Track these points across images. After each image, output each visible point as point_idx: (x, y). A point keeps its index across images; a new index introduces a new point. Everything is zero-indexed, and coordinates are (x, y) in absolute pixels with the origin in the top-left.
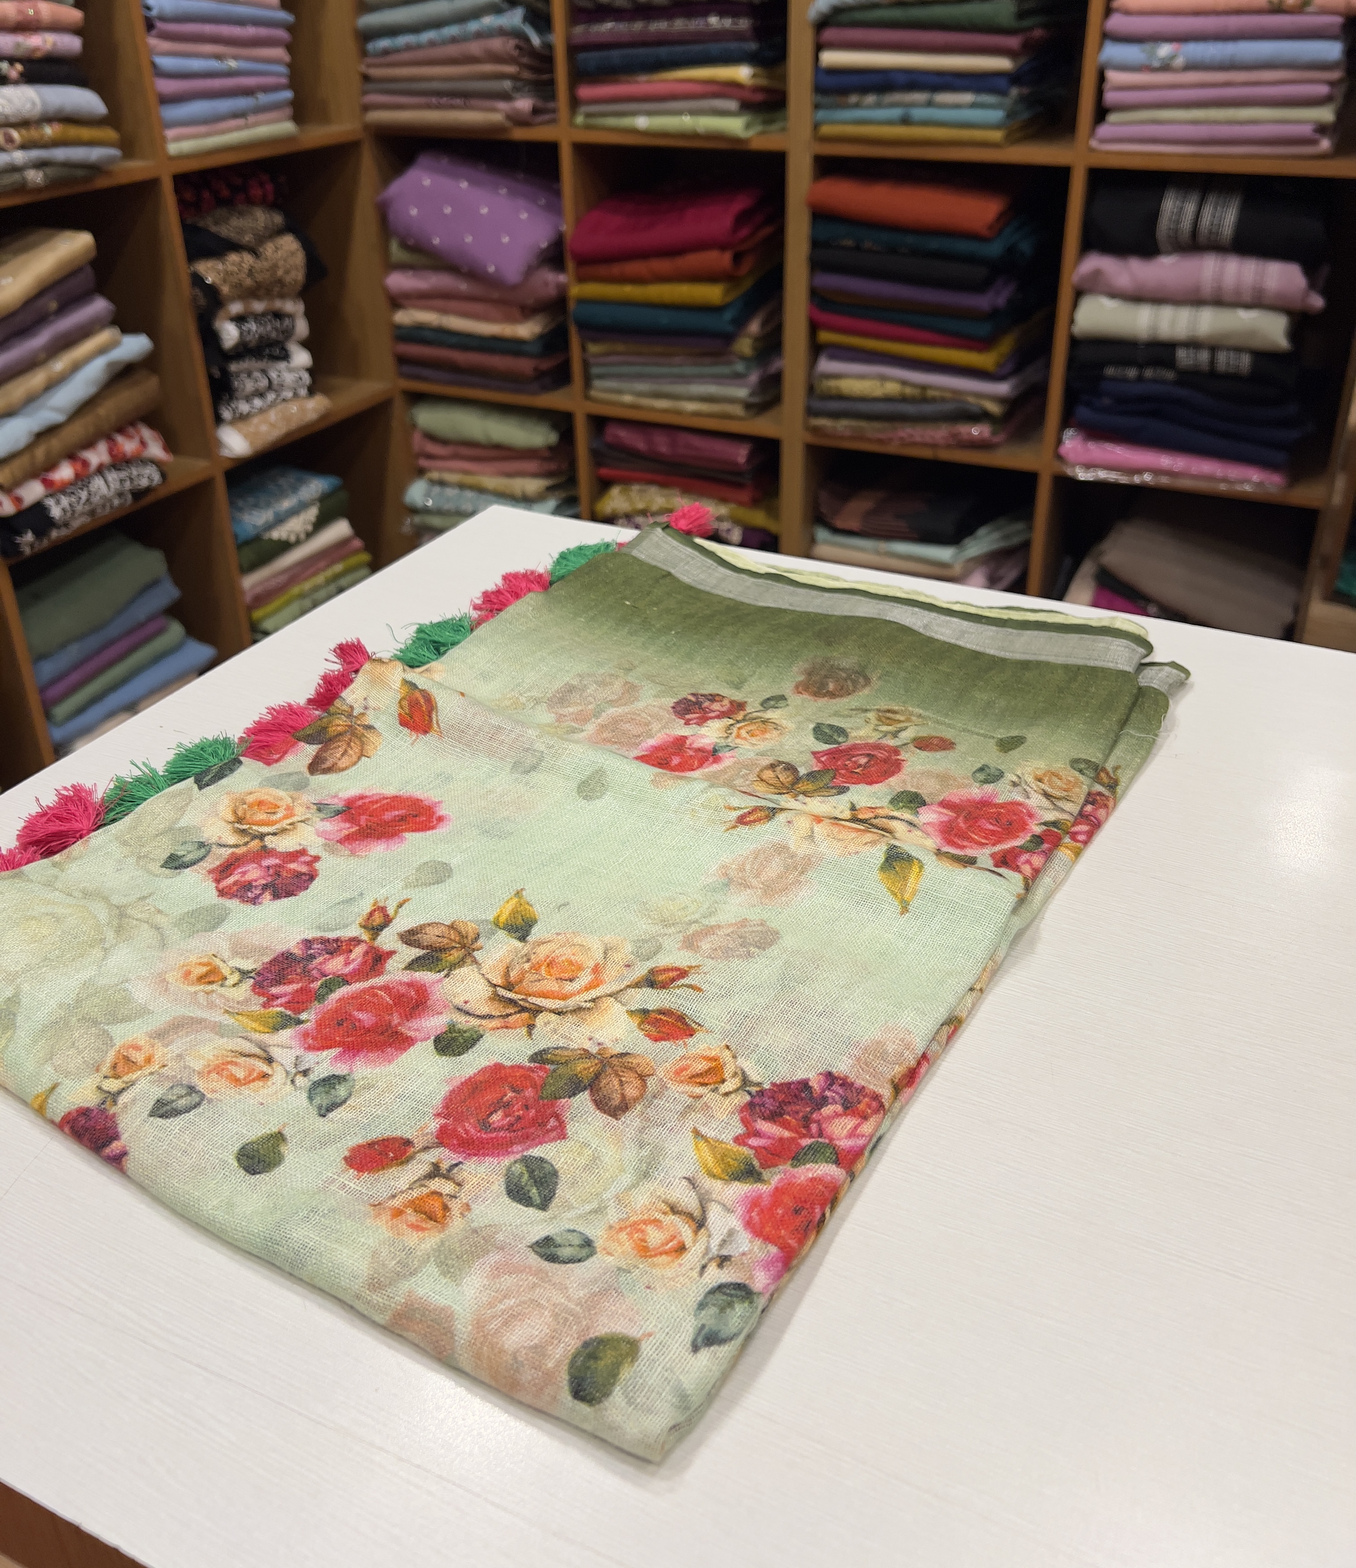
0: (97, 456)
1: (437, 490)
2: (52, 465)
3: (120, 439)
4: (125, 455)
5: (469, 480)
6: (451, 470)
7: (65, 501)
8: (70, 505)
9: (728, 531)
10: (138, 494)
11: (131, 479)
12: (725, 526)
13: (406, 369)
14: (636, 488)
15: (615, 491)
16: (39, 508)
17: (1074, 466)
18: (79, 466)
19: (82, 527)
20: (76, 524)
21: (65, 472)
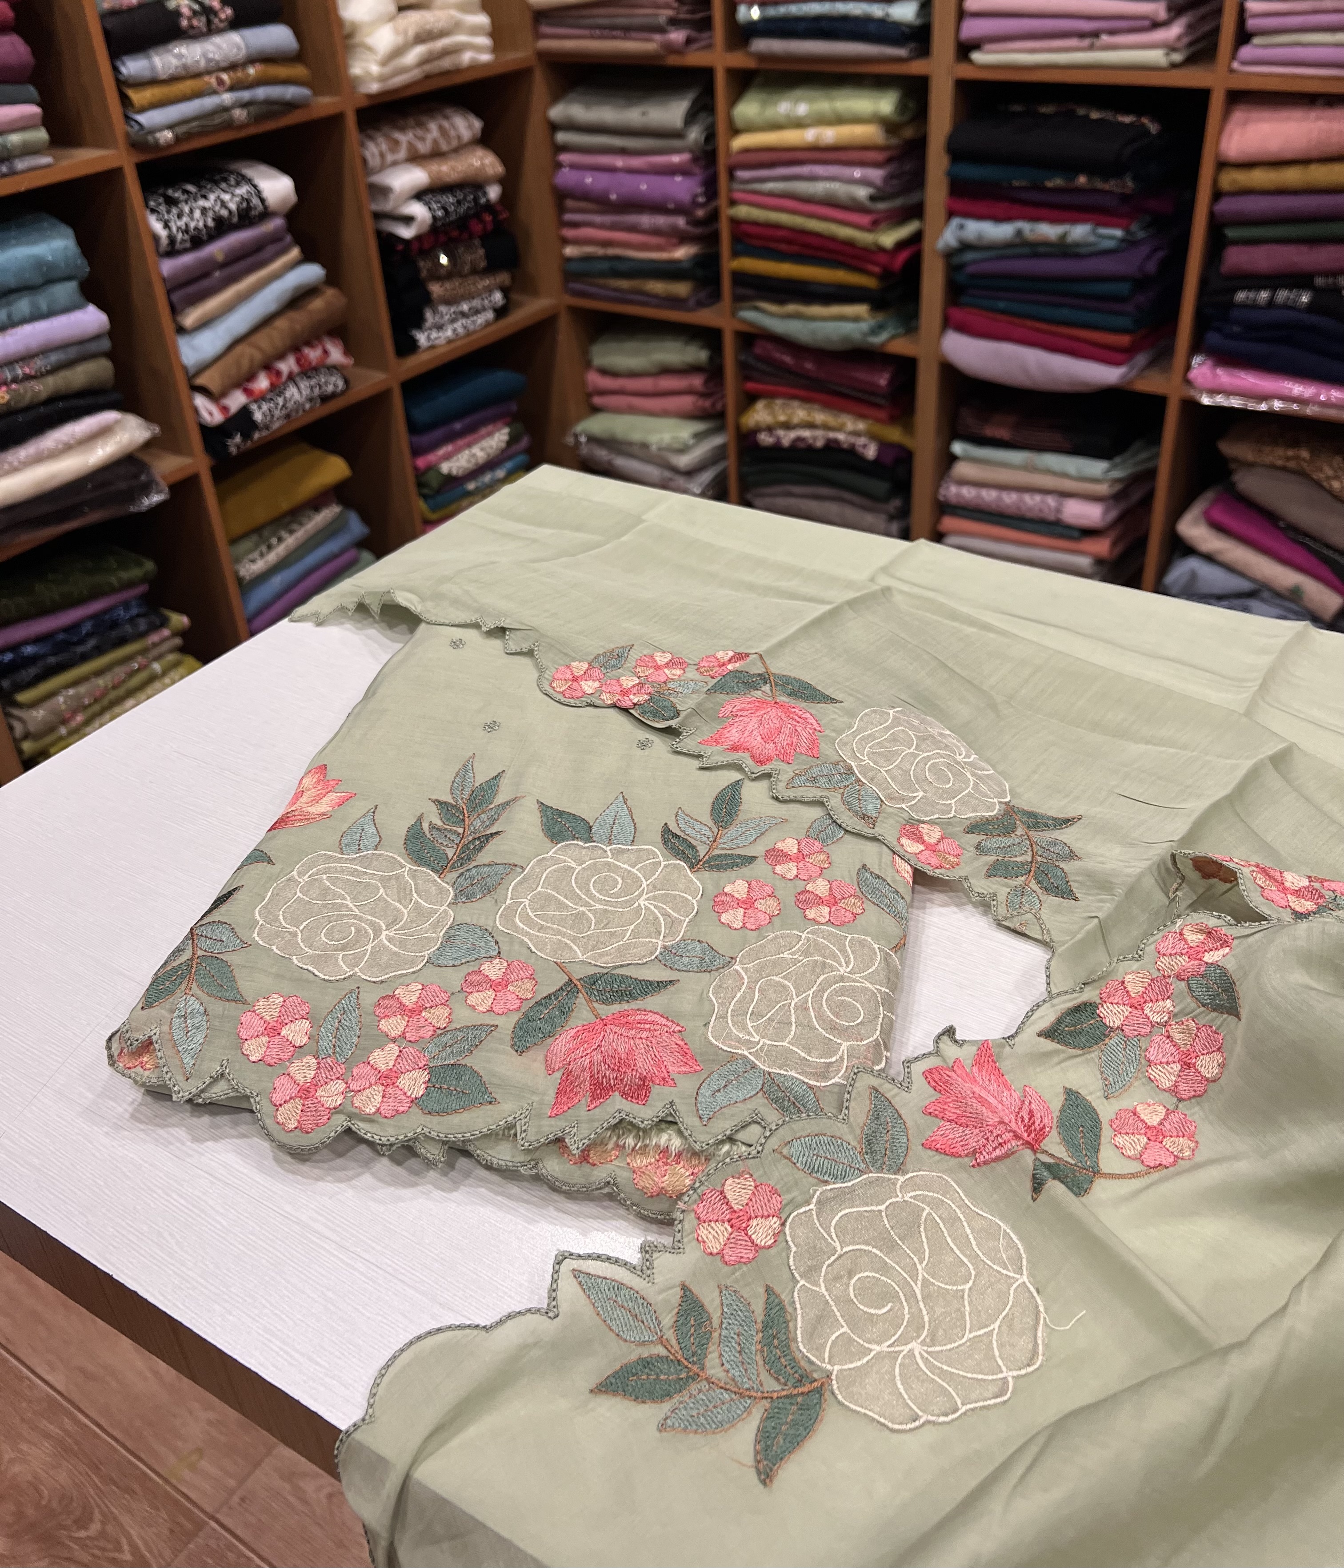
0: (287, 366)
2: (252, 376)
3: (306, 350)
4: (311, 364)
7: (265, 407)
8: (269, 410)
9: (865, 446)
10: (326, 399)
11: (320, 386)
12: (862, 441)
14: (779, 402)
15: (760, 405)
16: (244, 414)
17: (1201, 391)
18: (273, 376)
19: (280, 429)
20: (275, 426)
21: (263, 382)
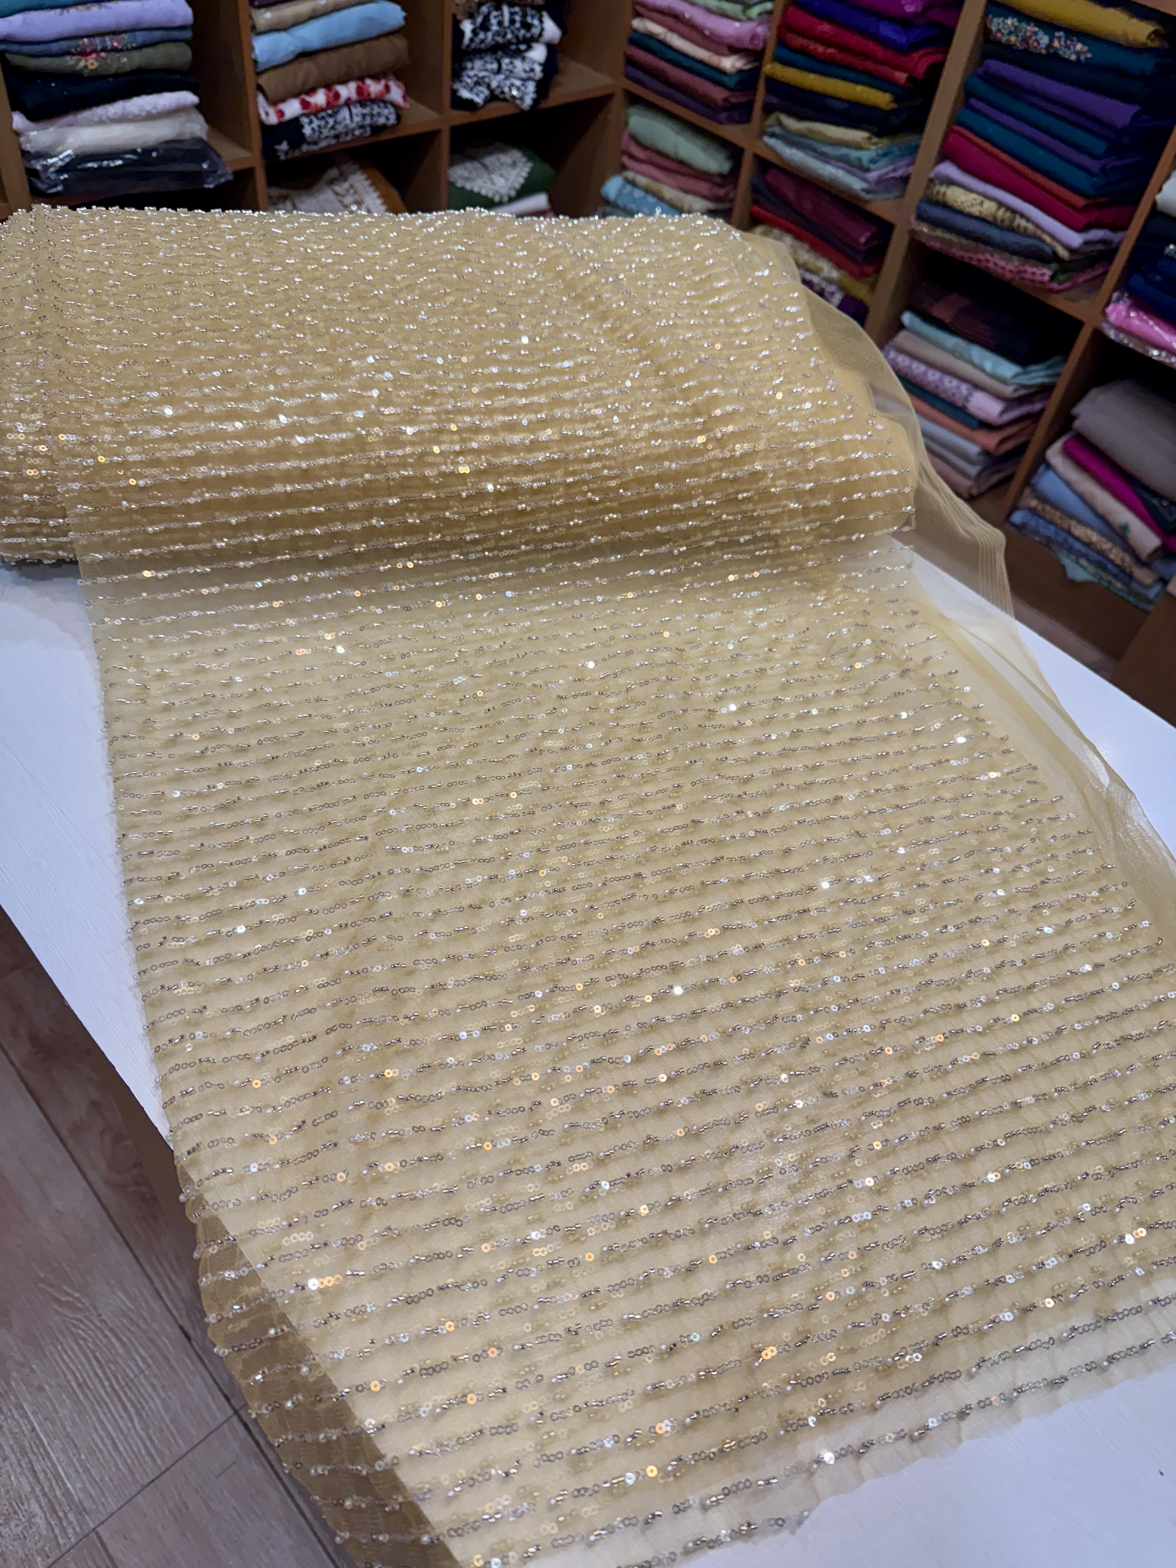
0: (347, 91)
1: (629, 188)
2: (312, 91)
3: (368, 82)
4: (369, 95)
5: (654, 186)
6: (643, 174)
7: (316, 123)
8: (319, 127)
9: (833, 291)
10: (377, 129)
11: (372, 115)
13: (632, 71)
14: (775, 232)
16: (296, 122)
17: (1112, 326)
18: (331, 95)
19: (328, 146)
20: (323, 144)
21: (320, 98)
